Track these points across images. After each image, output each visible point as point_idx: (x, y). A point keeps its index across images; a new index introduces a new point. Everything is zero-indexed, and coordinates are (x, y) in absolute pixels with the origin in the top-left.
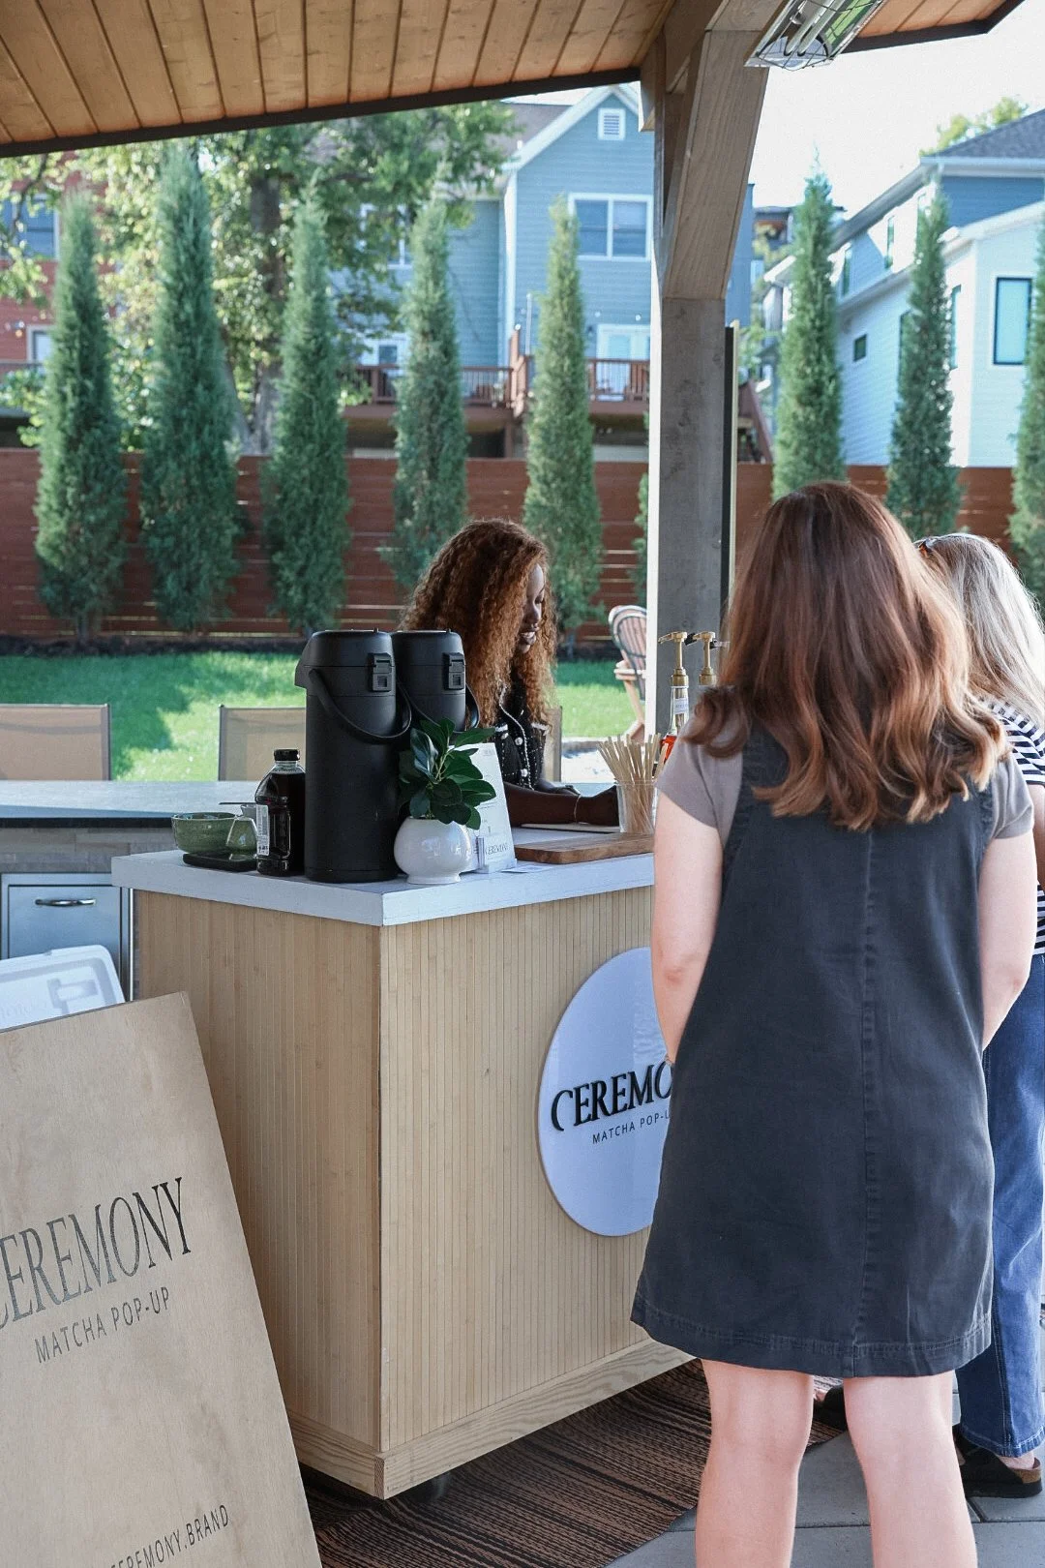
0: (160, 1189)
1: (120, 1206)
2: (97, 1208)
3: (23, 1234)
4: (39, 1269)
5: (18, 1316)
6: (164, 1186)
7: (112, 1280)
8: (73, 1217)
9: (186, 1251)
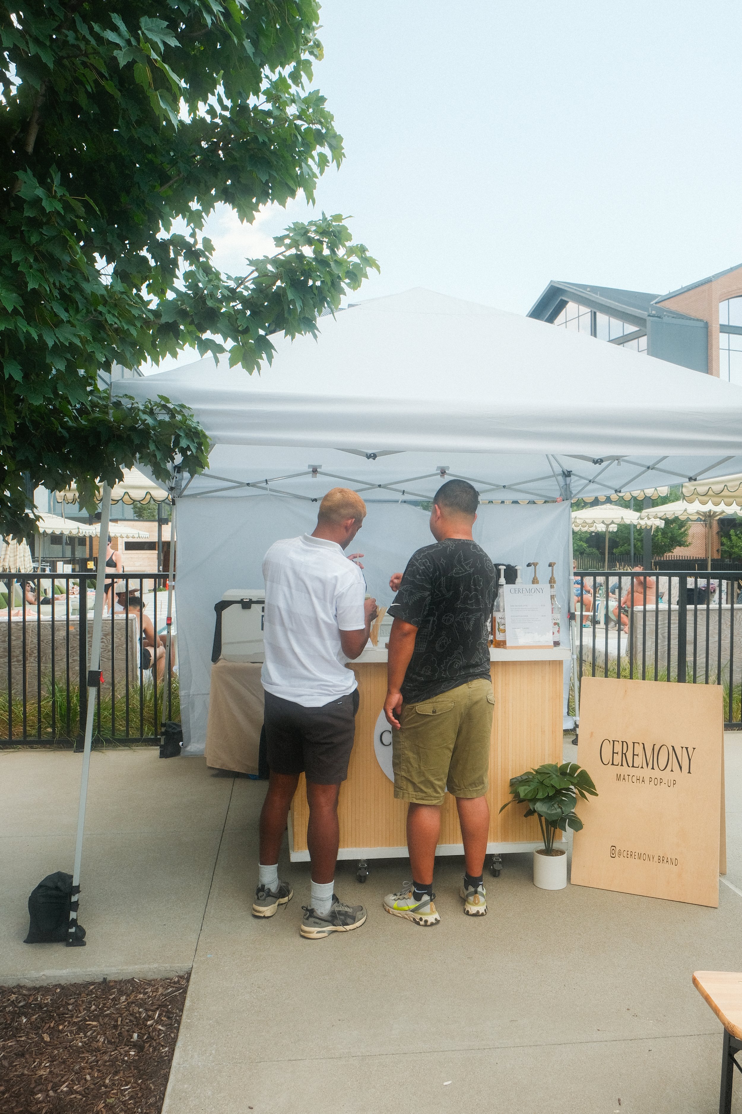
0: (684, 749)
1: (664, 749)
2: (654, 745)
3: (623, 742)
4: (625, 754)
5: (613, 764)
6: (687, 748)
7: (653, 768)
8: (643, 744)
9: (689, 772)
